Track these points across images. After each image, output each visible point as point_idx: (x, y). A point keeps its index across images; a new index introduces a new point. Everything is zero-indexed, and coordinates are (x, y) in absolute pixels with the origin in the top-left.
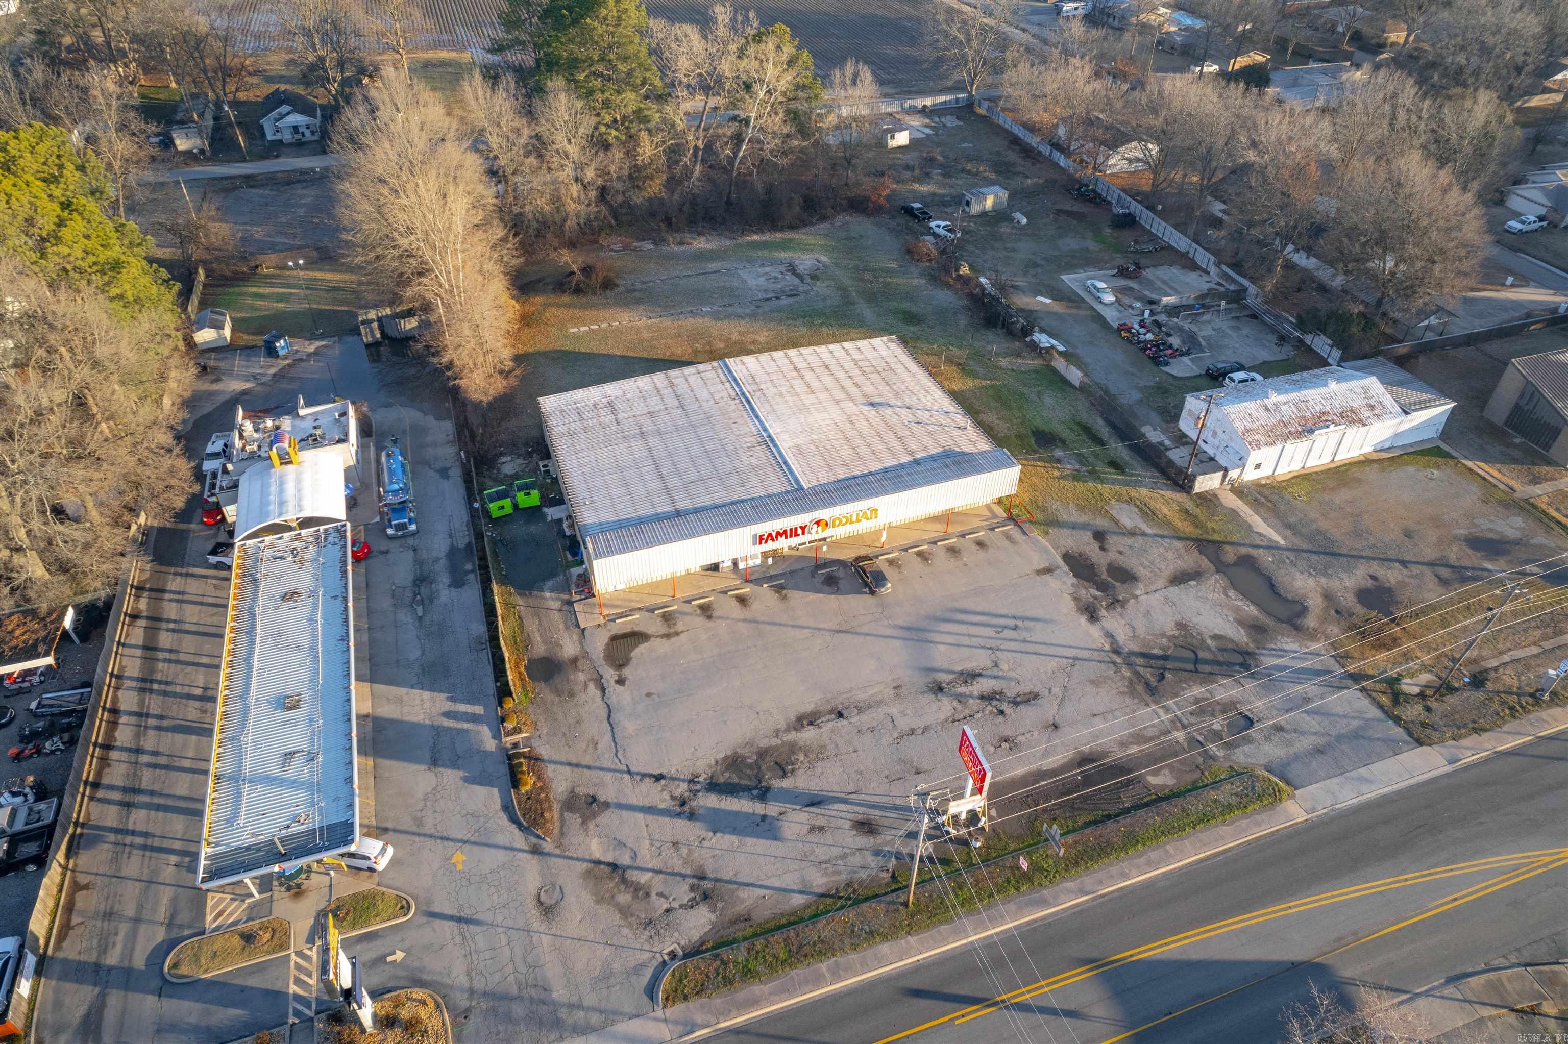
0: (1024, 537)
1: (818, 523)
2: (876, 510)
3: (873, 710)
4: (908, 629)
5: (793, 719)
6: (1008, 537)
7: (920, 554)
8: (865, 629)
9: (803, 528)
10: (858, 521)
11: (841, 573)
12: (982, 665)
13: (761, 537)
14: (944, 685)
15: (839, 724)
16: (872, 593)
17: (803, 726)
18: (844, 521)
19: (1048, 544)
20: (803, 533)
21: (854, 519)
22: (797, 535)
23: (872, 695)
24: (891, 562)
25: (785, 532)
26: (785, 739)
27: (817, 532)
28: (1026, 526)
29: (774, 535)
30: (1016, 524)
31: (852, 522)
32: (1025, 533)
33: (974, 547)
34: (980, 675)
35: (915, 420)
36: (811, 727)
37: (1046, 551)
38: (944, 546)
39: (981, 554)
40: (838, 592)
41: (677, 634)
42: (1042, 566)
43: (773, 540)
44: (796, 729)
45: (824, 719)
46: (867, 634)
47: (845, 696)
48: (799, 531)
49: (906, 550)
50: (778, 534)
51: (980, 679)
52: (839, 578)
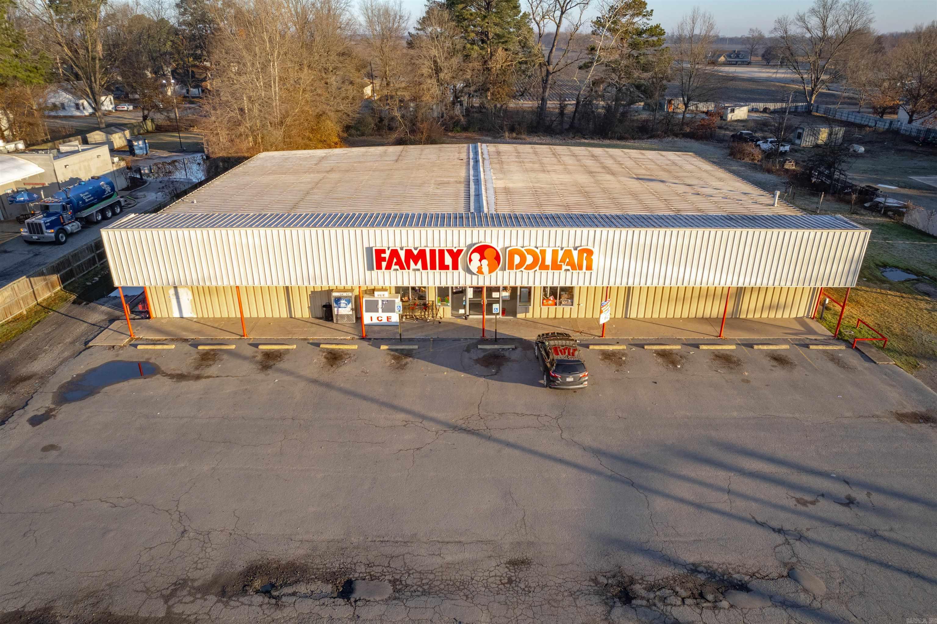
0: (867, 364)
1: (482, 250)
2: (590, 253)
3: (432, 601)
4: (598, 453)
5: (240, 565)
6: (833, 358)
7: (663, 354)
8: (511, 437)
9: (455, 255)
10: (556, 266)
11: (516, 355)
12: (751, 564)
13: (380, 252)
14: (638, 588)
15: (326, 613)
16: (551, 383)
17: (244, 591)
18: (530, 260)
19: (919, 381)
20: (455, 267)
21: (548, 262)
22: (444, 267)
23: (449, 566)
24: (607, 356)
25: (422, 253)
26: (178, 609)
27: (480, 270)
28: (872, 353)
29: (402, 254)
30: (851, 344)
31: (544, 267)
32: (870, 360)
33: (767, 363)
34: (743, 587)
35: (693, 192)
36: (258, 599)
37: (917, 389)
38: (713, 352)
39: (780, 373)
40: (497, 376)
41: (198, 378)
42: (909, 409)
43: (399, 263)
44: (223, 593)
45: (302, 588)
46: (508, 444)
47: (388, 550)
48: (448, 260)
49: (642, 346)
50: (409, 253)
51: (741, 597)
52: (508, 360)
